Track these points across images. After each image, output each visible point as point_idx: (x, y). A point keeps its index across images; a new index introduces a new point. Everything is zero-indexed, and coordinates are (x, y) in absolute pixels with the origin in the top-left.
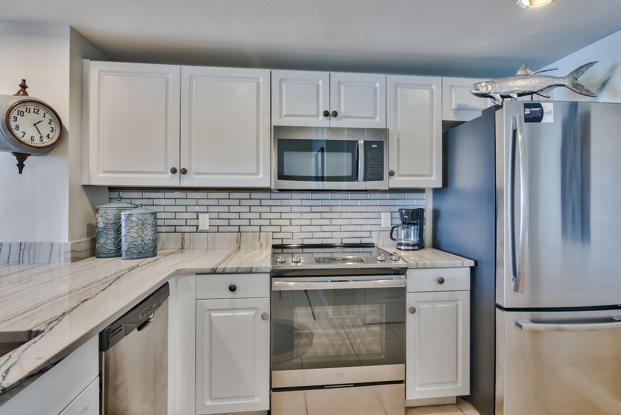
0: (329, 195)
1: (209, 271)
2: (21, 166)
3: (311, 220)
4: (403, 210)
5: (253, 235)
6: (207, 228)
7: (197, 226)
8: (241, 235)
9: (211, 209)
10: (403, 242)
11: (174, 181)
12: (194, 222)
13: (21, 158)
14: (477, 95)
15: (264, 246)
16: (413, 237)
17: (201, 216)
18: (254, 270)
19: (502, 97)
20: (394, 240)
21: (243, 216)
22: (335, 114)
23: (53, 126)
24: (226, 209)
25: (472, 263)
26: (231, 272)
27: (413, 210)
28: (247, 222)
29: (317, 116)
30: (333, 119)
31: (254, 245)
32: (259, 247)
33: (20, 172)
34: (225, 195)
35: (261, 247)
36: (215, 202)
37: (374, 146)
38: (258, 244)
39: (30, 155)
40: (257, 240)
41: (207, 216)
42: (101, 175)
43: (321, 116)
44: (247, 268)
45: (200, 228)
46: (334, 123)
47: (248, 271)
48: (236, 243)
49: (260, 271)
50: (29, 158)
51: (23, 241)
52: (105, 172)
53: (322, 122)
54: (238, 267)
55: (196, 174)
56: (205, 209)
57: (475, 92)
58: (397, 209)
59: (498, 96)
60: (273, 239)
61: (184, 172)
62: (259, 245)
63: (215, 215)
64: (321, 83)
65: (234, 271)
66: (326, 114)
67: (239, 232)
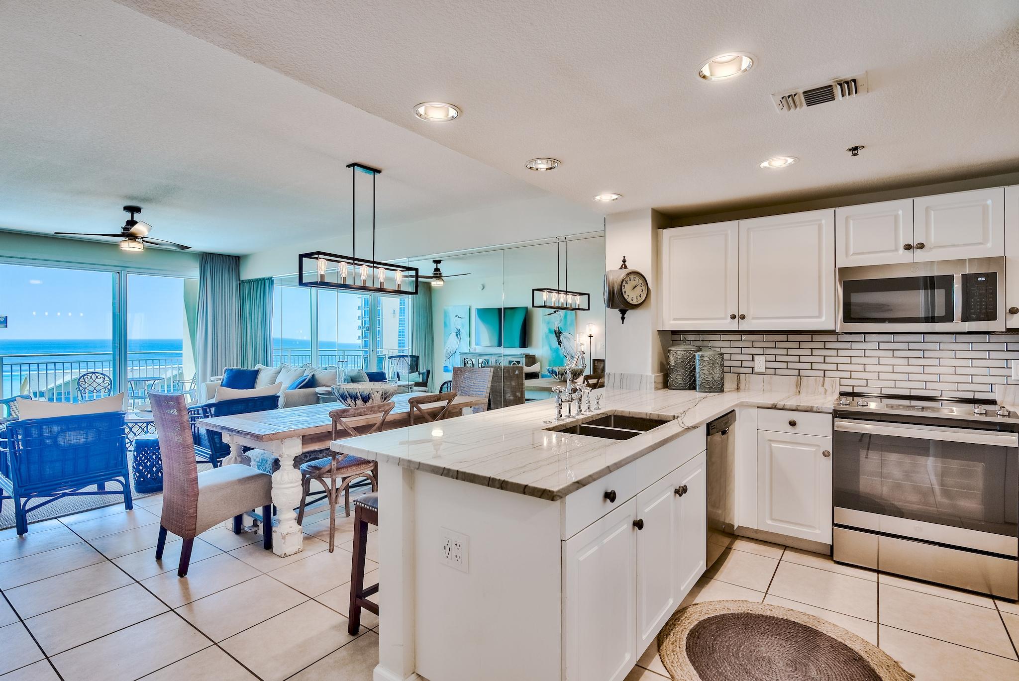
1: (770, 406)
2: (623, 318)
3: (893, 367)
5: (816, 380)
6: (763, 370)
7: (753, 368)
8: (801, 379)
9: (767, 351)
11: (734, 326)
12: (750, 364)
13: (623, 312)
15: (829, 392)
17: (756, 358)
18: (815, 409)
21: (803, 359)
22: (921, 246)
23: (643, 287)
24: (784, 352)
26: (791, 408)
28: (808, 366)
29: (896, 250)
30: (918, 252)
31: (817, 390)
32: (822, 393)
33: (623, 323)
34: (784, 337)
35: (825, 393)
36: (772, 345)
37: (980, 279)
38: (821, 389)
39: (628, 310)
40: (821, 385)
41: (763, 358)
42: (672, 322)
43: (901, 251)
44: (808, 407)
45: (756, 370)
46: (920, 256)
47: (809, 409)
48: (795, 386)
49: (820, 410)
50: (628, 312)
51: (623, 373)
52: (674, 319)
53: (902, 256)
54: (798, 405)
55: (754, 318)
60: (840, 385)
61: (743, 317)
62: (824, 391)
63: (772, 358)
64: (900, 212)
65: (794, 408)
66: (908, 247)
67: (799, 376)
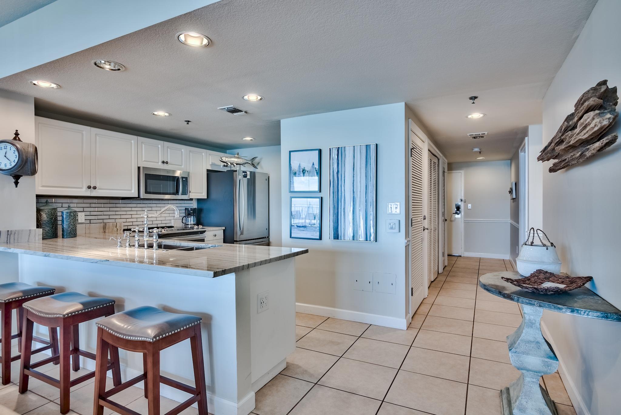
0: (151, 202)
2: (16, 183)
4: (190, 209)
5: (113, 224)
6: (83, 221)
8: (105, 225)
9: (86, 209)
10: (189, 223)
11: (88, 193)
14: (221, 161)
15: (119, 230)
16: (192, 222)
17: (79, 214)
19: (231, 164)
20: (184, 223)
21: (105, 213)
22: (167, 163)
24: (95, 209)
25: (224, 228)
27: (194, 209)
28: (107, 217)
30: (165, 164)
31: (113, 230)
32: (116, 231)
33: (17, 187)
36: (88, 205)
38: (115, 229)
40: (115, 227)
41: (83, 214)
43: (160, 163)
46: (166, 167)
48: (103, 229)
50: (21, 178)
52: (43, 186)
53: (160, 166)
55: (99, 189)
56: (81, 209)
57: (220, 160)
58: (184, 208)
59: (229, 163)
61: (95, 188)
63: (88, 213)
64: (160, 146)
66: (163, 162)
67: (104, 223)
